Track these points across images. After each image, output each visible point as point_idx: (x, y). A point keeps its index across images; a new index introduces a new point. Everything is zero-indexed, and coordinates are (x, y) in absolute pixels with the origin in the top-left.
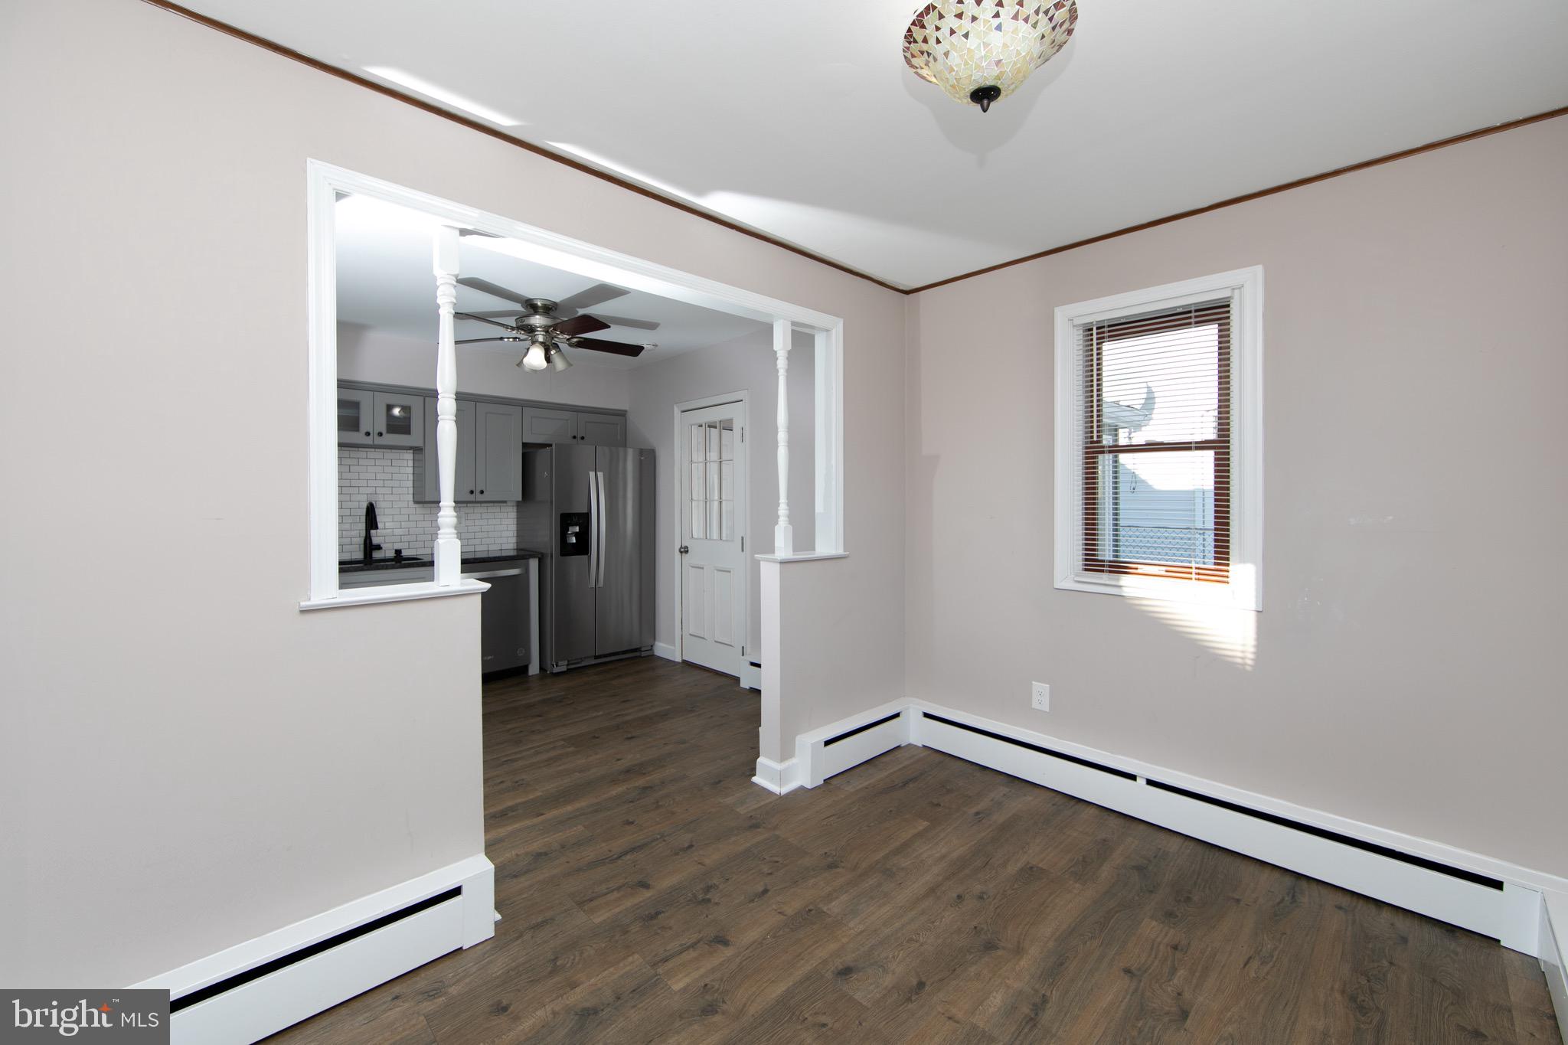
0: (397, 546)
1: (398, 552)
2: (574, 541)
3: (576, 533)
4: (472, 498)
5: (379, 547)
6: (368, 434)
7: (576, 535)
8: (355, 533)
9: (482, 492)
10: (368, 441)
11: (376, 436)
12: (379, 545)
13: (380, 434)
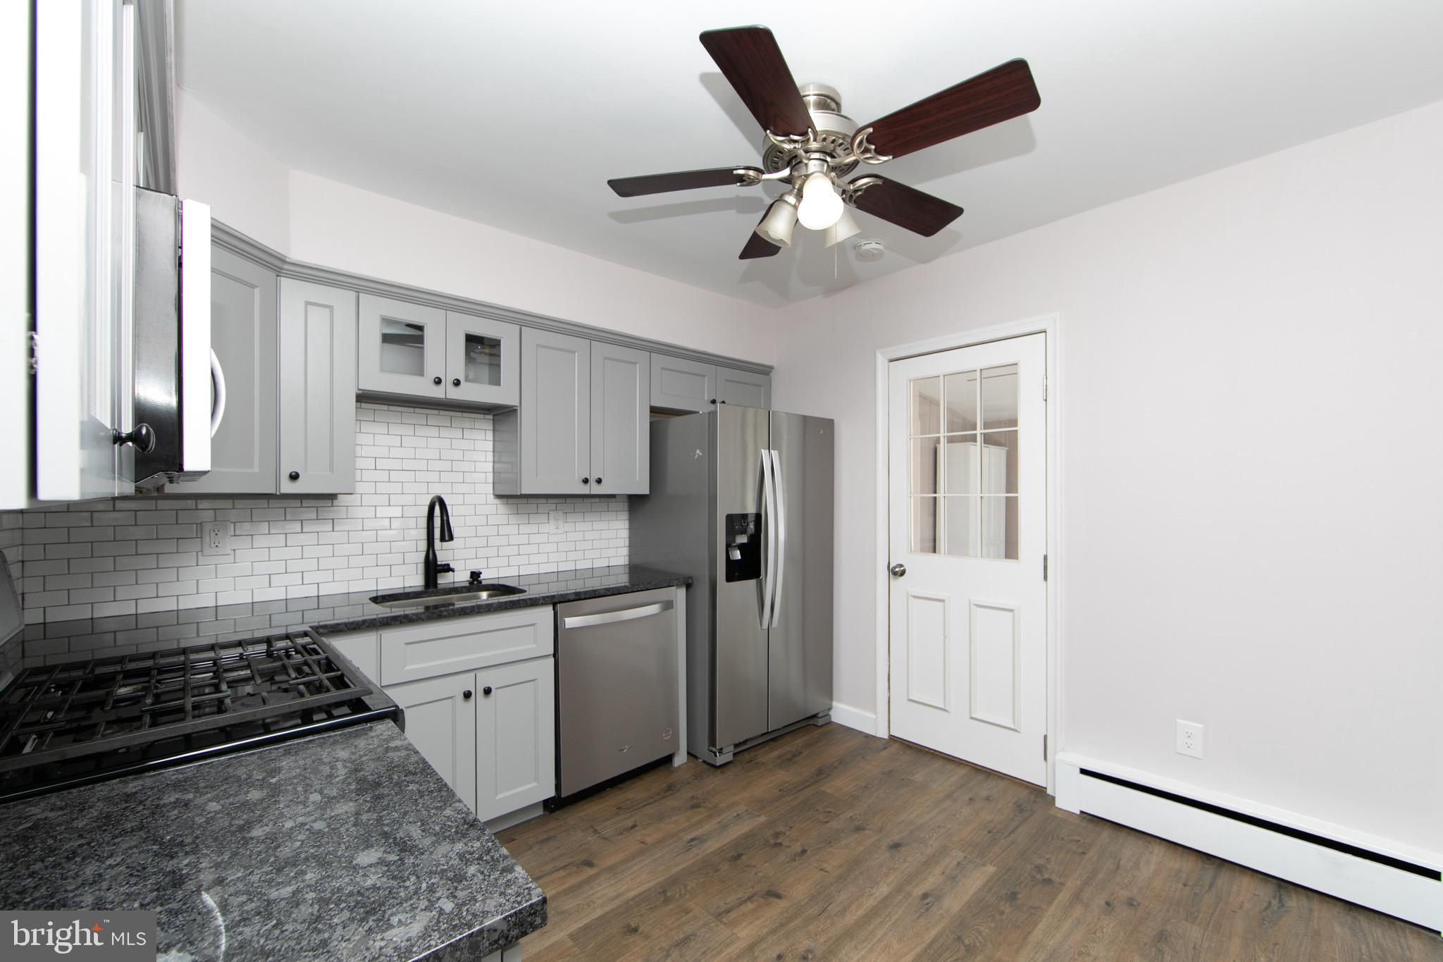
0: (475, 567)
1: (475, 575)
2: (739, 557)
3: (743, 544)
4: (584, 490)
5: (447, 569)
6: (438, 381)
7: (741, 547)
8: (410, 546)
9: (599, 481)
10: (437, 393)
11: (450, 387)
12: (448, 565)
13: (457, 383)
